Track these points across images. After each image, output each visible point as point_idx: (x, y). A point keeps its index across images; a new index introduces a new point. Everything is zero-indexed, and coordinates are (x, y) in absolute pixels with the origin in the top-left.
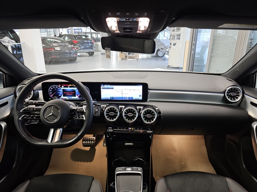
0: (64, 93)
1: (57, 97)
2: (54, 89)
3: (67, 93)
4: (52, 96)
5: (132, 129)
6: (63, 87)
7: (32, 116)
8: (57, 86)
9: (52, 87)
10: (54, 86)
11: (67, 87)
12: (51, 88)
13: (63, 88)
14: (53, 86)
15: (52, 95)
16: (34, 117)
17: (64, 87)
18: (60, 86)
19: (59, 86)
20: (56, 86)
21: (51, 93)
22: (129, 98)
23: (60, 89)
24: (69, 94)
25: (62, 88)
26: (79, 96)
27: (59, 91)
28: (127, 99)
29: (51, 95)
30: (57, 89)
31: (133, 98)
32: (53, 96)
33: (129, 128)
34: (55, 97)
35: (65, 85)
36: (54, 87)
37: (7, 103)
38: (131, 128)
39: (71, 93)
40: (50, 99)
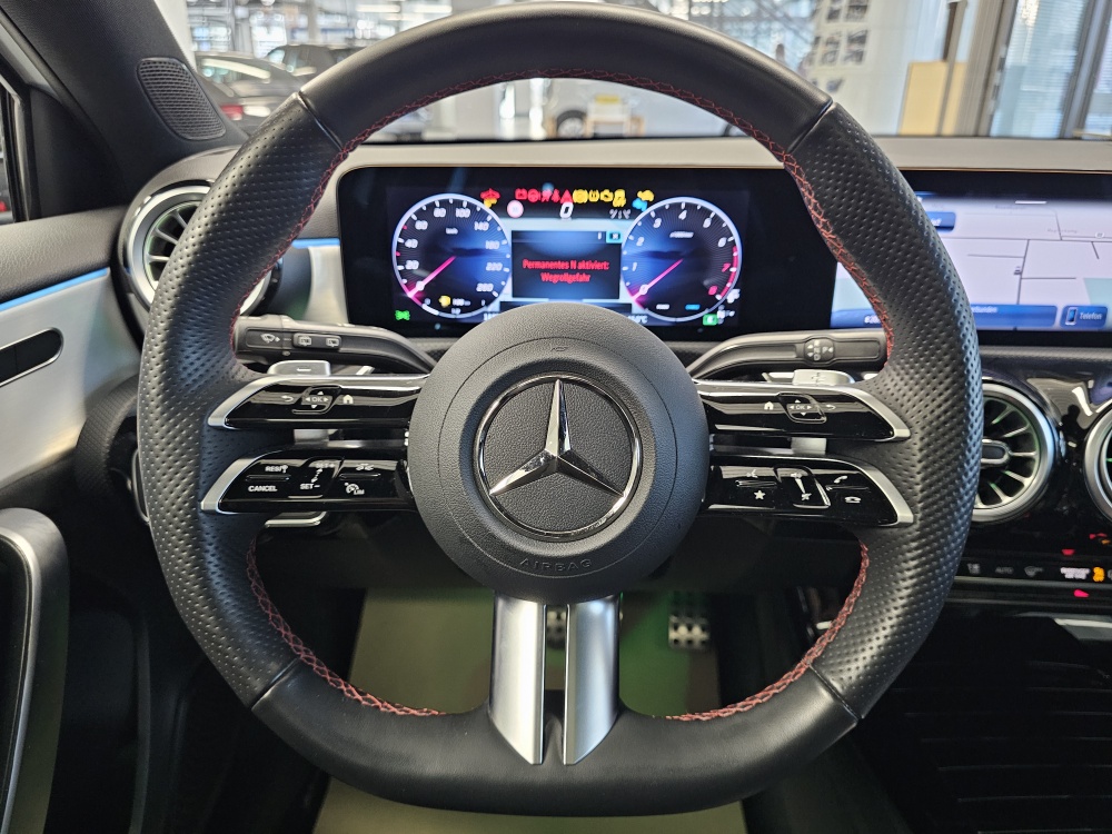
0: (526, 263)
1: (460, 302)
2: (438, 229)
3: (547, 271)
4: (422, 296)
5: (1090, 577)
7: (320, 465)
8: (470, 206)
9: (421, 215)
10: (444, 204)
11: (551, 209)
12: (411, 222)
13: (516, 218)
14: (432, 206)
15: (420, 286)
16: (350, 488)
17: (531, 209)
18: (493, 207)
20: (458, 204)
21: (413, 265)
22: (1073, 312)
23: (494, 231)
24: (561, 272)
25: (506, 226)
26: (644, 290)
27: (482, 253)
28: (1057, 325)
29: (411, 286)
30: (465, 227)
31: (1103, 311)
32: (432, 293)
33: (1069, 572)
34: (445, 301)
35: (533, 196)
36: (440, 213)
37: (47, 344)
38: (1082, 573)
39: (582, 266)
40: (403, 315)
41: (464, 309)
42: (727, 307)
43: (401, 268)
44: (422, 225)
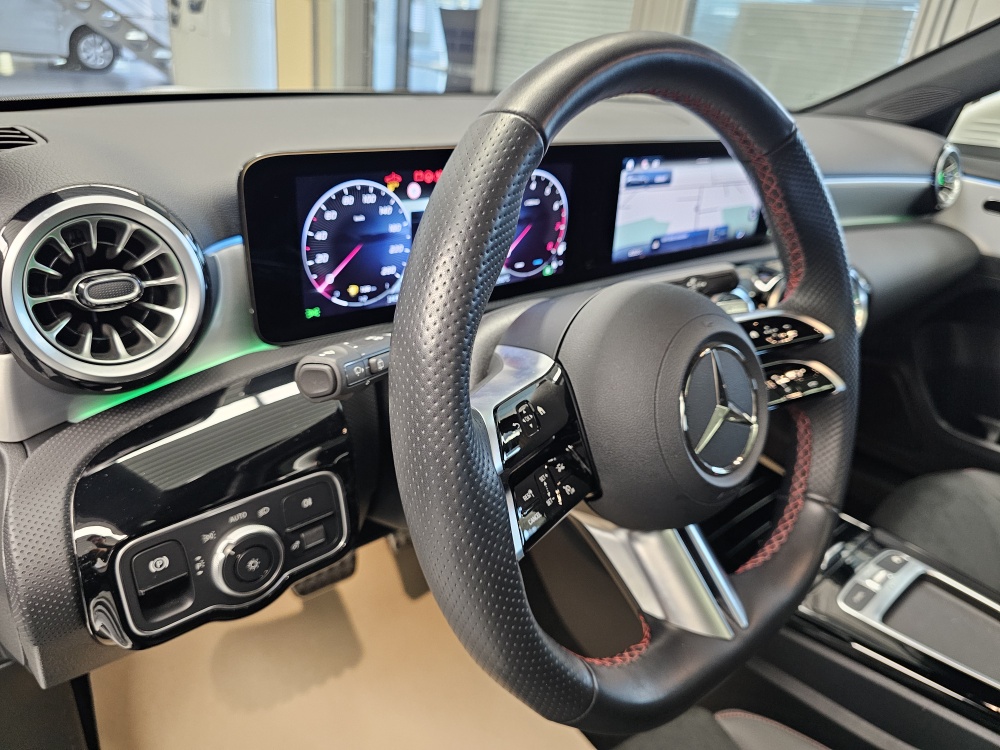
1: (367, 289)
2: (346, 214)
4: (331, 290)
6: (414, 189)
8: (376, 191)
9: (330, 204)
10: (352, 191)
12: (321, 213)
13: (414, 200)
14: (340, 195)
15: (330, 279)
17: (427, 189)
18: (396, 191)
19: (389, 190)
20: (365, 190)
21: (322, 258)
27: (385, 237)
29: (320, 281)
30: (370, 212)
32: (341, 285)
35: (428, 177)
36: (348, 201)
40: (313, 313)
41: (371, 295)
42: (559, 258)
43: (311, 263)
44: (331, 215)
